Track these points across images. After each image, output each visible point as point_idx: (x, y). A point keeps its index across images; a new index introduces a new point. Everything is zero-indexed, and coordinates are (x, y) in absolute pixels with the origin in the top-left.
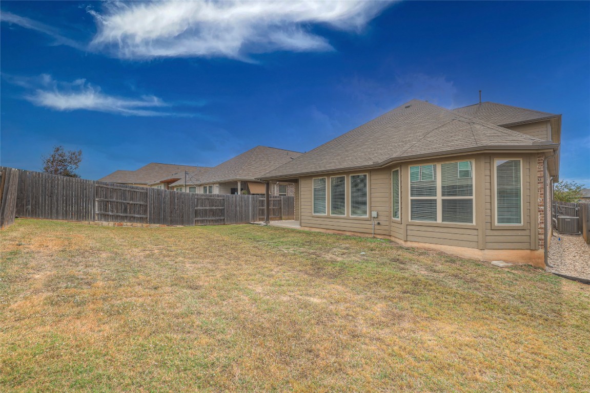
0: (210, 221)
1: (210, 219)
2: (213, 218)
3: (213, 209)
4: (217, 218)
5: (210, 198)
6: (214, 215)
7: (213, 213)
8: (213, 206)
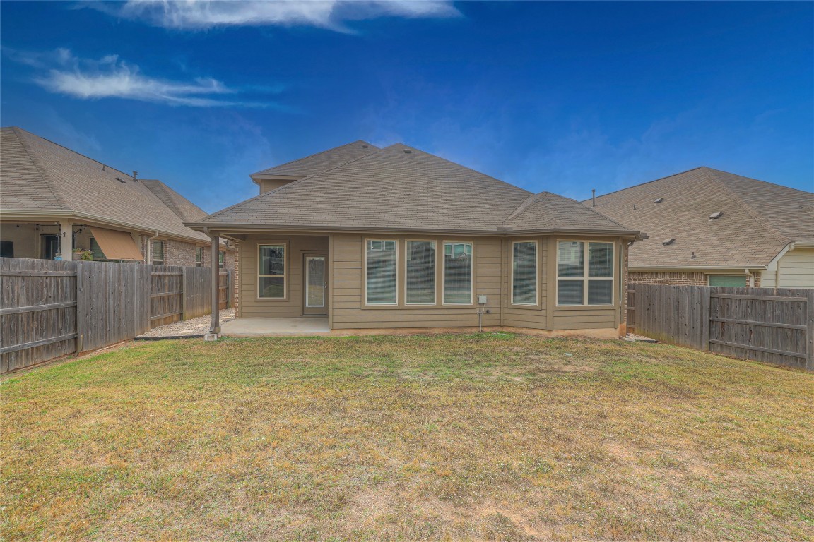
0: (28, 352)
1: (30, 343)
2: (41, 341)
3: (39, 313)
4: (53, 338)
5: (30, 272)
6: (41, 331)
7: (40, 321)
8: (37, 302)
